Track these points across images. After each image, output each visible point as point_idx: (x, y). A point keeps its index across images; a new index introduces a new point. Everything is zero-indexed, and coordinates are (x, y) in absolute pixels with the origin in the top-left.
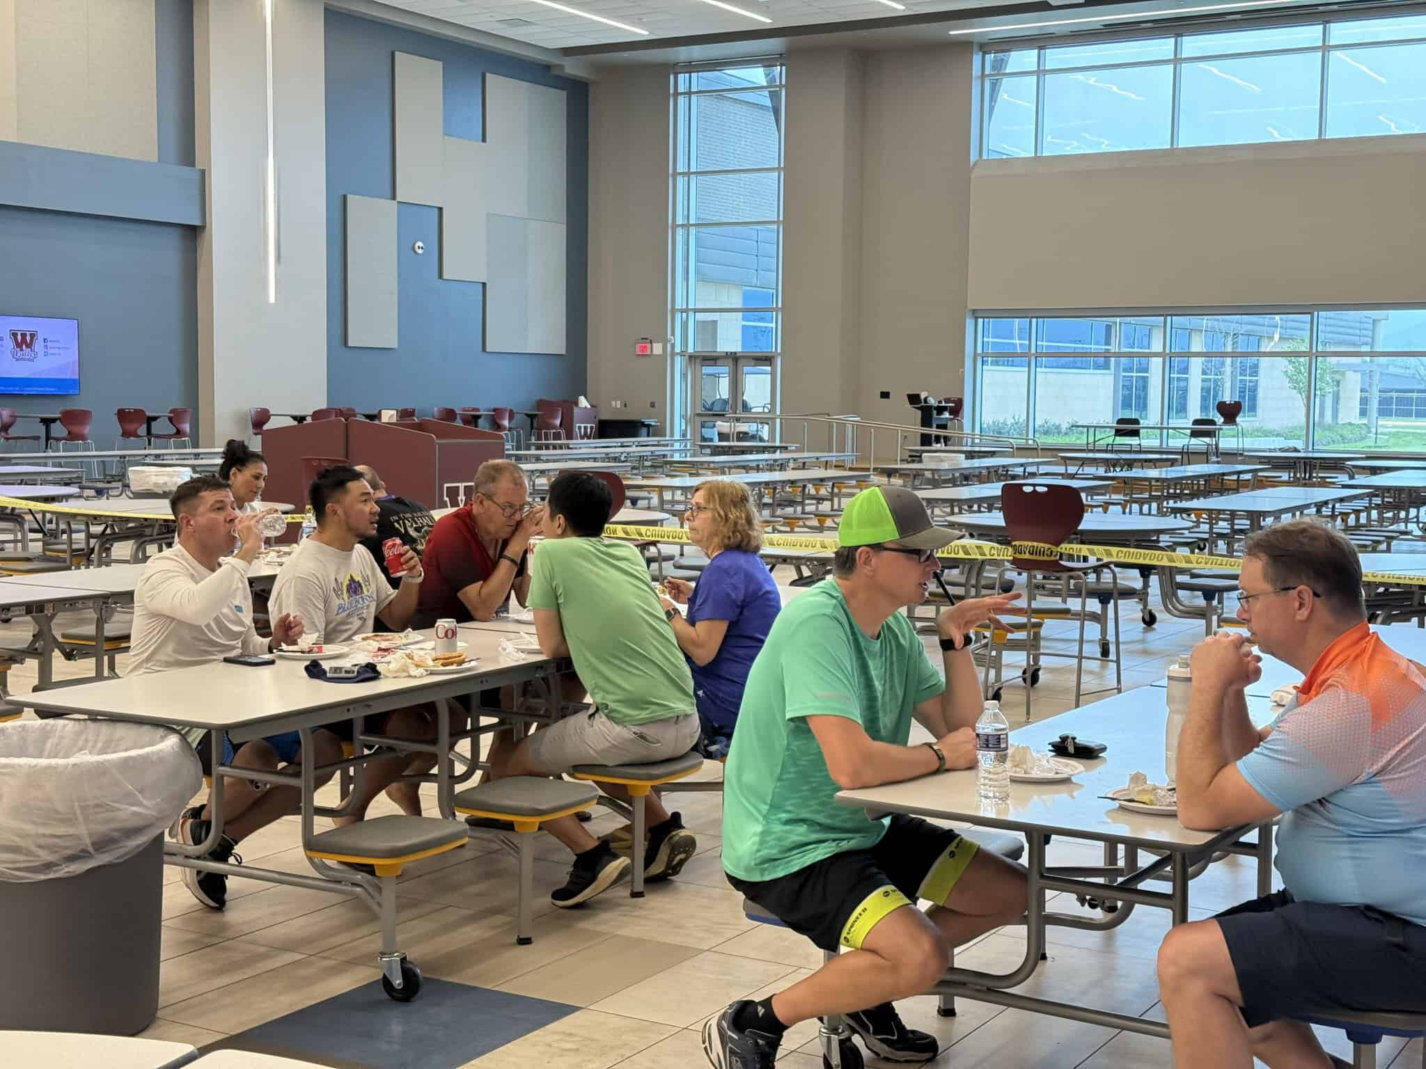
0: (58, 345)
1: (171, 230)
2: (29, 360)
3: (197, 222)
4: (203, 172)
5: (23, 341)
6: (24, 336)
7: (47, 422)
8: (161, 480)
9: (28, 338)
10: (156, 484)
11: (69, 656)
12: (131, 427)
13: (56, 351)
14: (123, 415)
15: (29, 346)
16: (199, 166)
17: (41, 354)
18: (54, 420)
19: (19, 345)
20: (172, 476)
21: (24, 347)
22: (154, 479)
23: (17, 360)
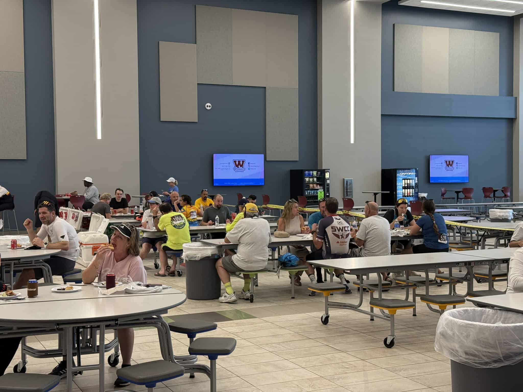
0: (461, 165)
1: (504, 120)
2: (451, 170)
3: (513, 116)
4: (516, 98)
5: (449, 164)
6: (449, 162)
7: (457, 192)
8: (501, 214)
9: (451, 163)
10: (499, 216)
11: (479, 282)
12: (488, 194)
13: (461, 167)
14: (485, 190)
15: (451, 165)
16: (514, 96)
17: (455, 168)
18: (460, 192)
19: (448, 165)
20: (505, 213)
21: (449, 166)
22: (498, 214)
23: (447, 171)
